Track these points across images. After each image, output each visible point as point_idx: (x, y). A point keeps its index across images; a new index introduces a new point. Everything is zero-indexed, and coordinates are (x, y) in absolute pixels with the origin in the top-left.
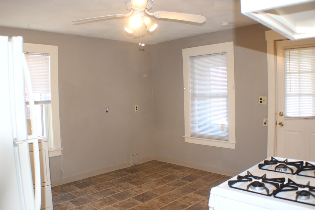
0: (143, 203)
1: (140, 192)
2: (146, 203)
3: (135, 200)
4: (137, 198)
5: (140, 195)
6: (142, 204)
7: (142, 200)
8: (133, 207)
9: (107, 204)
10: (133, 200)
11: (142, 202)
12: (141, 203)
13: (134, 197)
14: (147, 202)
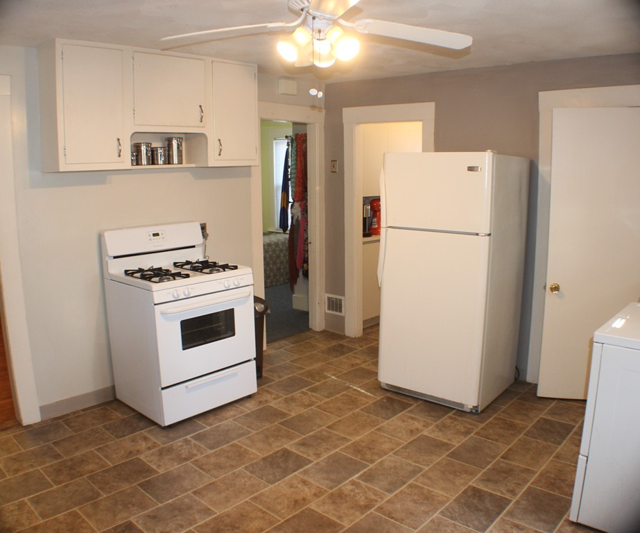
0: (285, 446)
1: (295, 482)
2: (278, 447)
3: (305, 456)
4: (300, 462)
5: (294, 471)
6: (286, 443)
7: (286, 454)
8: (304, 437)
9: (364, 444)
10: (309, 455)
11: (286, 449)
12: (289, 448)
13: (307, 465)
14: (277, 449)
